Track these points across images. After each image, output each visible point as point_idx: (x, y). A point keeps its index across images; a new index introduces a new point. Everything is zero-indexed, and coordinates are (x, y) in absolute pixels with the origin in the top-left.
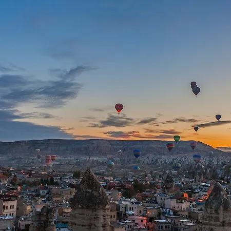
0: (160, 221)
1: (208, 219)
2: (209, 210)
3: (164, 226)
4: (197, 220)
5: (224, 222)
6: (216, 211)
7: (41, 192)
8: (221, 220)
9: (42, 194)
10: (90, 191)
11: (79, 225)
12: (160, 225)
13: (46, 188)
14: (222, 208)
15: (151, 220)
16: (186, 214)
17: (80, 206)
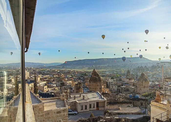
0: (122, 87)
1: (139, 85)
2: (139, 82)
3: (123, 88)
4: (136, 86)
5: (145, 86)
6: (142, 82)
7: (81, 78)
8: (144, 86)
9: (81, 79)
10: (95, 77)
11: (92, 88)
12: (122, 88)
13: (83, 77)
14: (144, 81)
15: (119, 86)
16: (132, 84)
17: (92, 82)
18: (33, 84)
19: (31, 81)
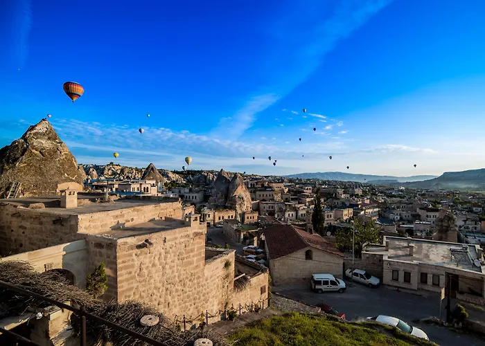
18: (351, 210)
19: (350, 204)
